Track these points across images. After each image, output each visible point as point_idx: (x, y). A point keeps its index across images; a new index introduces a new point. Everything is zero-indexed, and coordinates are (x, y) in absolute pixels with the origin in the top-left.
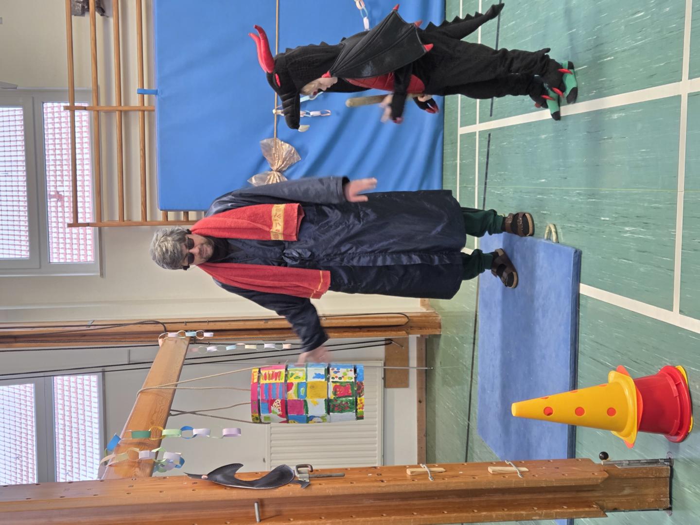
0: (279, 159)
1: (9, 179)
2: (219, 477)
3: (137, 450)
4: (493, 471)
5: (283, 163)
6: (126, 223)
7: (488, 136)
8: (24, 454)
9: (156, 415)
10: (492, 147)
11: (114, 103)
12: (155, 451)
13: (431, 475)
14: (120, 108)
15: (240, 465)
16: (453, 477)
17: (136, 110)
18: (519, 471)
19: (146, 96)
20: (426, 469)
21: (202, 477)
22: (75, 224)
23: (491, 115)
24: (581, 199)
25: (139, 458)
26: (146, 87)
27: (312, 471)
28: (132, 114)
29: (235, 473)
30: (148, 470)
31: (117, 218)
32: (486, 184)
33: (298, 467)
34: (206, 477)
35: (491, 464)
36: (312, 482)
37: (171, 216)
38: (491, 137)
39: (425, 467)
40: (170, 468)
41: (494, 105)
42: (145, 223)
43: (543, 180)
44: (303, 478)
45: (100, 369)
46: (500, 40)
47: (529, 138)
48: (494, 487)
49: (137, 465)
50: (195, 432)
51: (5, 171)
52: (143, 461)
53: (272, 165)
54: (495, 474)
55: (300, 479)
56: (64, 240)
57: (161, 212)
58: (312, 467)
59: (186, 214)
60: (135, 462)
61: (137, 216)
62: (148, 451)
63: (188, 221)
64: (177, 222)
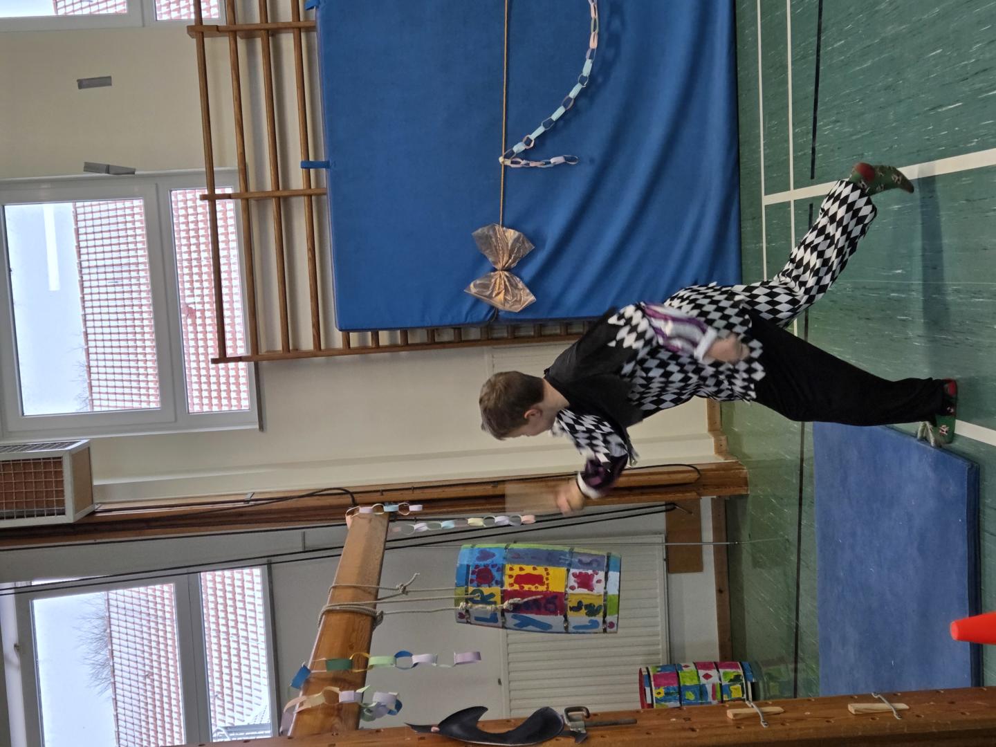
0: (504, 253)
1: (119, 289)
2: (455, 729)
3: (336, 689)
4: (855, 711)
5: (510, 258)
6: (291, 354)
7: (809, 206)
8: (155, 671)
9: (354, 634)
11: (269, 186)
12: (360, 691)
13: (764, 719)
14: (278, 194)
15: (482, 710)
16: (798, 720)
17: (298, 194)
18: (895, 709)
19: (312, 171)
20: (756, 710)
21: (433, 729)
22: (223, 358)
23: (812, 177)
24: (961, 299)
25: (340, 701)
26: (311, 159)
27: (588, 715)
28: (294, 200)
29: (477, 722)
30: (351, 722)
31: (279, 346)
33: (568, 711)
34: (437, 729)
35: (851, 699)
36: (590, 733)
37: (354, 338)
38: (814, 209)
39: (754, 706)
40: (381, 715)
41: (817, 162)
42: (320, 353)
43: (900, 271)
44: (577, 727)
45: (265, 560)
46: (821, 68)
48: (860, 734)
49: (336, 713)
50: (415, 659)
51: (114, 279)
52: (344, 706)
53: (495, 263)
54: (860, 715)
55: (572, 730)
57: (341, 333)
58: (587, 710)
59: (376, 337)
60: (333, 708)
61: (307, 343)
62: (353, 691)
63: (378, 348)
64: (363, 350)
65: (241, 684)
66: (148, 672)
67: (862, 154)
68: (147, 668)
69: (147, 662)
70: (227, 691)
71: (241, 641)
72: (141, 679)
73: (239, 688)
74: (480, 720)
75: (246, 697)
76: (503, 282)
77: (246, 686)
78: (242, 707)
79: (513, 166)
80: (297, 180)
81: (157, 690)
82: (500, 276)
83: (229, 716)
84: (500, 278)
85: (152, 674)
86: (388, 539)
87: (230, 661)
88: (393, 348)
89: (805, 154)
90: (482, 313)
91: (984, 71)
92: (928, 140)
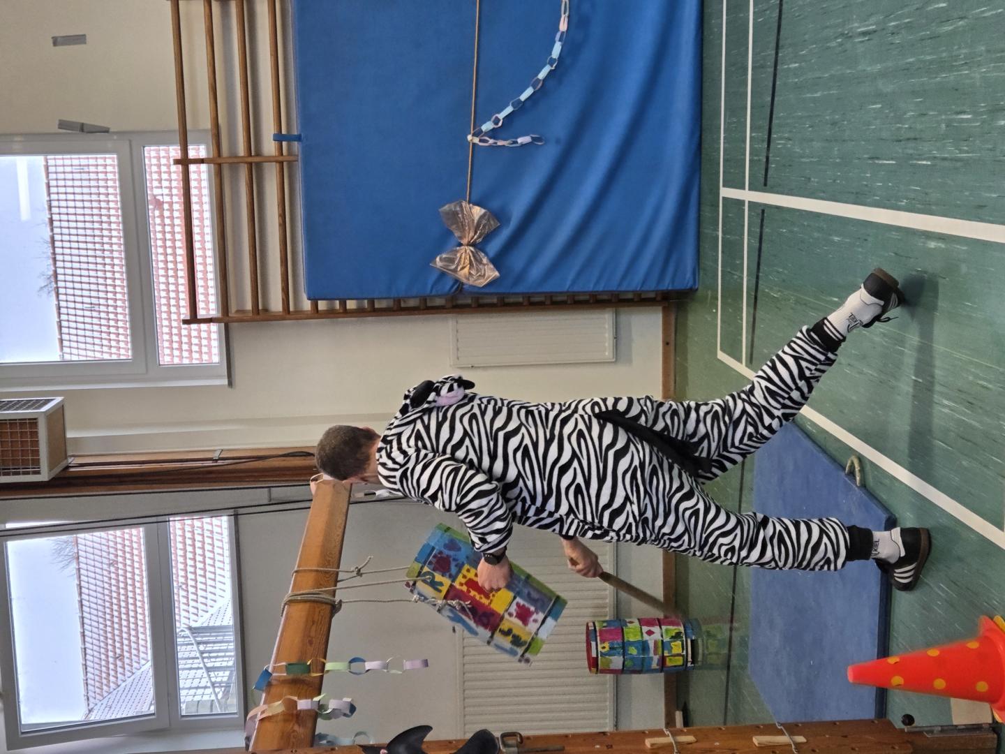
0: (469, 229)
1: (85, 176)
2: (402, 750)
3: (295, 698)
4: (759, 744)
5: (476, 233)
6: (261, 314)
7: (762, 212)
8: (120, 559)
9: (314, 628)
10: (767, 230)
11: (241, 151)
12: (316, 699)
13: (677, 749)
14: (250, 160)
15: (427, 729)
16: (707, 751)
17: (270, 159)
18: (793, 741)
19: (284, 144)
20: (670, 739)
21: (382, 752)
22: (194, 319)
23: (765, 184)
25: (299, 708)
26: (284, 132)
27: (522, 740)
28: (266, 165)
29: (422, 742)
31: (249, 306)
32: (758, 277)
33: (504, 736)
34: (386, 752)
35: (758, 730)
37: (322, 305)
38: (765, 215)
39: (670, 735)
40: (337, 718)
41: (770, 173)
42: (288, 316)
45: (231, 512)
46: (778, 83)
47: (816, 235)
49: (295, 719)
50: (368, 665)
52: (302, 714)
53: (461, 238)
54: (763, 748)
57: (309, 302)
58: (520, 735)
59: (343, 303)
60: (292, 715)
61: (276, 305)
62: (310, 700)
63: (346, 312)
64: (330, 314)
65: (205, 576)
66: (112, 560)
67: (810, 179)
68: (112, 557)
69: (112, 550)
70: (191, 583)
71: (205, 535)
72: (105, 567)
73: (203, 580)
74: (425, 740)
75: (209, 589)
76: (468, 257)
77: (210, 579)
78: (206, 598)
79: (481, 144)
80: (269, 147)
81: (121, 578)
82: (466, 251)
83: (193, 607)
84: (465, 253)
85: (117, 562)
87: (194, 553)
88: (360, 312)
89: (759, 160)
90: (447, 286)
91: (915, 139)
92: (866, 185)
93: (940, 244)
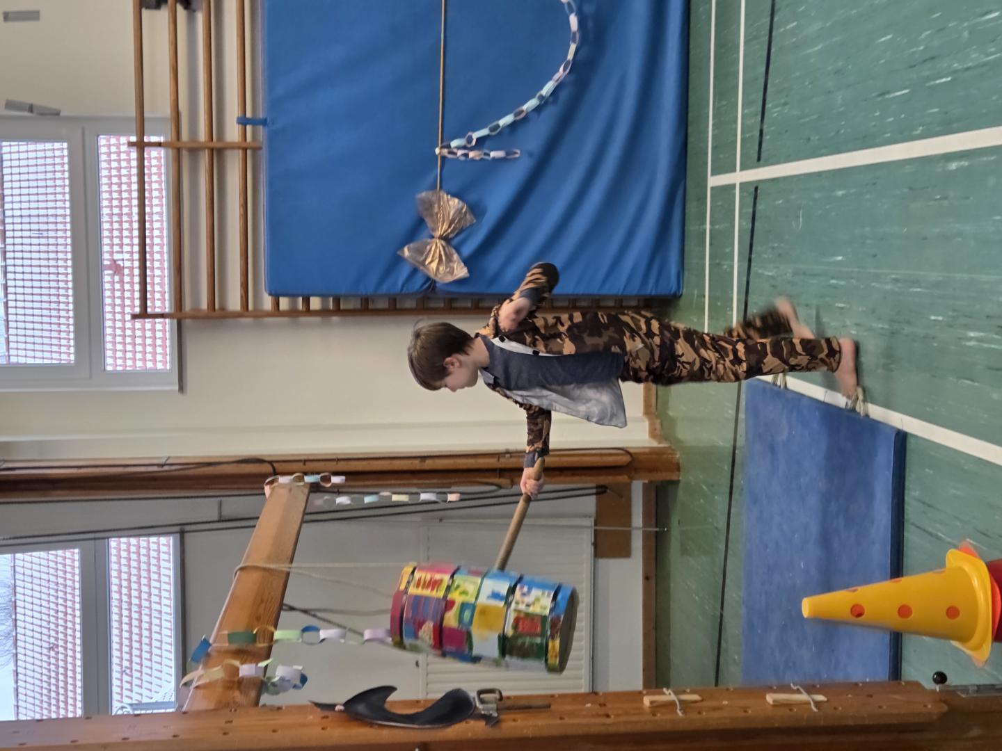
0: (444, 221)
1: (43, 241)
2: (361, 708)
3: (237, 663)
4: (774, 701)
6: (217, 315)
7: (755, 191)
8: (61, 643)
9: (263, 606)
10: (760, 207)
11: (202, 136)
12: (262, 664)
13: (680, 707)
14: (211, 145)
15: (391, 689)
16: (715, 709)
17: (233, 147)
18: (813, 700)
19: (249, 128)
20: (673, 698)
21: (337, 708)
22: (144, 314)
23: (759, 159)
24: (899, 288)
25: (240, 675)
26: (249, 115)
27: (501, 698)
29: (384, 701)
30: (253, 694)
31: (204, 305)
32: (750, 260)
33: (480, 692)
34: (342, 708)
35: (770, 689)
36: (503, 717)
37: (284, 303)
38: (759, 191)
39: (672, 693)
40: (285, 690)
41: (764, 145)
42: (246, 313)
43: (840, 258)
44: (488, 710)
45: (177, 529)
46: (773, 50)
47: (817, 196)
48: (776, 725)
49: (236, 686)
50: (323, 634)
51: (39, 230)
52: (245, 681)
53: (434, 230)
54: (777, 705)
55: (483, 712)
56: (122, 331)
57: (270, 298)
58: (500, 693)
59: (307, 301)
60: (233, 682)
61: (234, 303)
62: (254, 665)
63: (308, 311)
64: (293, 313)
65: (151, 658)
66: (53, 643)
68: (52, 640)
69: (53, 633)
70: (135, 667)
71: (153, 615)
72: (45, 651)
73: (148, 663)
74: (388, 700)
75: (155, 673)
76: (438, 251)
77: (156, 662)
78: (151, 683)
80: (233, 133)
81: (61, 664)
82: (436, 244)
83: (137, 693)
84: (437, 247)
85: (57, 646)
86: (307, 511)
88: (324, 312)
89: (752, 136)
90: (418, 283)
91: (933, 58)
92: (875, 126)
93: (962, 163)
